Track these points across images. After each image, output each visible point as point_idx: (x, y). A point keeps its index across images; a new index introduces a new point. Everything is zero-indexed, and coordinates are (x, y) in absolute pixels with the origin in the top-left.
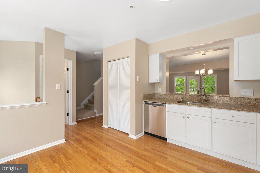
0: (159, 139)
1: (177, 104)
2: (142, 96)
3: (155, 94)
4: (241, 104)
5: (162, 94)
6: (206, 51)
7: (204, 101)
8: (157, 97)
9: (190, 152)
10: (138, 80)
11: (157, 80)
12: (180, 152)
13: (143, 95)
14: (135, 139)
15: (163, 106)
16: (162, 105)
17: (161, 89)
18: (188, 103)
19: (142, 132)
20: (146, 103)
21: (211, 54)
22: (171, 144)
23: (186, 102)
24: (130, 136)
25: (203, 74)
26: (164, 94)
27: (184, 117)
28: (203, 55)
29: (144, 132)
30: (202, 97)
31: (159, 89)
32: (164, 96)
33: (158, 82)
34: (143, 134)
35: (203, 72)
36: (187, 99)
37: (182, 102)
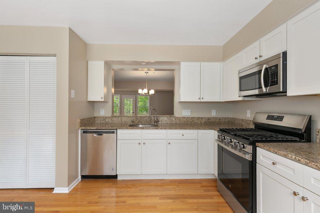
0: (105, 179)
1: (131, 129)
2: (78, 121)
3: (95, 118)
4: (183, 123)
5: (106, 117)
6: (149, 70)
7: (155, 123)
8: (98, 121)
9: (147, 183)
10: (73, 96)
11: (102, 98)
12: (136, 188)
13: (81, 120)
14: (67, 192)
15: (113, 132)
16: (111, 132)
17: (103, 110)
18: (140, 126)
19: (76, 177)
20: (84, 132)
21: (153, 73)
22: (123, 180)
23: (137, 125)
24: (56, 191)
25: (146, 93)
26: (109, 117)
27: (139, 144)
28: (145, 73)
29: (80, 177)
30: (152, 118)
31: (101, 110)
32: (110, 120)
33: (103, 100)
34: (78, 180)
35: (145, 91)
36: (138, 121)
37: (133, 125)
